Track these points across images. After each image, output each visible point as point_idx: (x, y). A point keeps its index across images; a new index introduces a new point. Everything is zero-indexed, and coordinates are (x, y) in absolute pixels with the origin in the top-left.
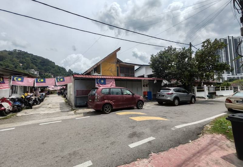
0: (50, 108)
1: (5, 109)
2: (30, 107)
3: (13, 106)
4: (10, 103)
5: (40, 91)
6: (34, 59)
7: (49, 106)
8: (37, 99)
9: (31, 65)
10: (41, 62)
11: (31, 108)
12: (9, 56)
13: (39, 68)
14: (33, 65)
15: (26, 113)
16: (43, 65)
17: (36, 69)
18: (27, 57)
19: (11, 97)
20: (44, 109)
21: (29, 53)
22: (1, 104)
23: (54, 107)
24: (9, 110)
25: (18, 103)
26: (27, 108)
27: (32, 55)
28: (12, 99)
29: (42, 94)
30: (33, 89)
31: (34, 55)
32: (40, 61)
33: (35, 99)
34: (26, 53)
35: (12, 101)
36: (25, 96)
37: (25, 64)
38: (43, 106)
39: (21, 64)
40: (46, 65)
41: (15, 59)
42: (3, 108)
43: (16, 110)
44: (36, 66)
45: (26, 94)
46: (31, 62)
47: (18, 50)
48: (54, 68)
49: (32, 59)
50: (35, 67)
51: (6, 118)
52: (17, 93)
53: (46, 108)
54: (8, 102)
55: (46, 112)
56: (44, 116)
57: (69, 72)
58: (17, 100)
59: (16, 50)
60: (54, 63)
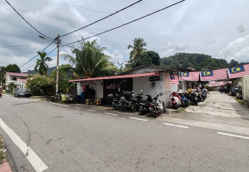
0: (219, 108)
1: (176, 103)
2: (195, 103)
3: (182, 101)
4: (179, 98)
5: (201, 87)
6: (191, 58)
7: (217, 105)
8: (201, 95)
9: (188, 63)
10: (197, 59)
11: (197, 105)
12: (173, 59)
13: (195, 65)
14: (190, 63)
15: (193, 110)
16: (198, 62)
17: (192, 67)
18: (185, 57)
19: (179, 92)
20: (212, 108)
21: (186, 53)
22: (173, 98)
23: (225, 108)
24: (179, 104)
25: (185, 99)
26: (193, 105)
27: (188, 54)
28: (180, 93)
29: (205, 91)
30: (194, 85)
31: (190, 53)
32: (196, 57)
33: (199, 95)
34: (184, 54)
35: (180, 95)
36: (189, 92)
37: (184, 64)
38: (209, 104)
39: (181, 65)
40: (201, 61)
41: (177, 61)
42: (175, 102)
43: (185, 105)
44: (193, 63)
45: (189, 90)
46: (188, 60)
47: (178, 53)
48: (211, 62)
49: (189, 58)
50: (192, 65)
51: (178, 112)
52: (182, 88)
53: (213, 107)
54: (177, 96)
55: (216, 113)
56: (217, 118)
57: (231, 64)
58: (183, 95)
59: (176, 53)
60: (210, 56)
